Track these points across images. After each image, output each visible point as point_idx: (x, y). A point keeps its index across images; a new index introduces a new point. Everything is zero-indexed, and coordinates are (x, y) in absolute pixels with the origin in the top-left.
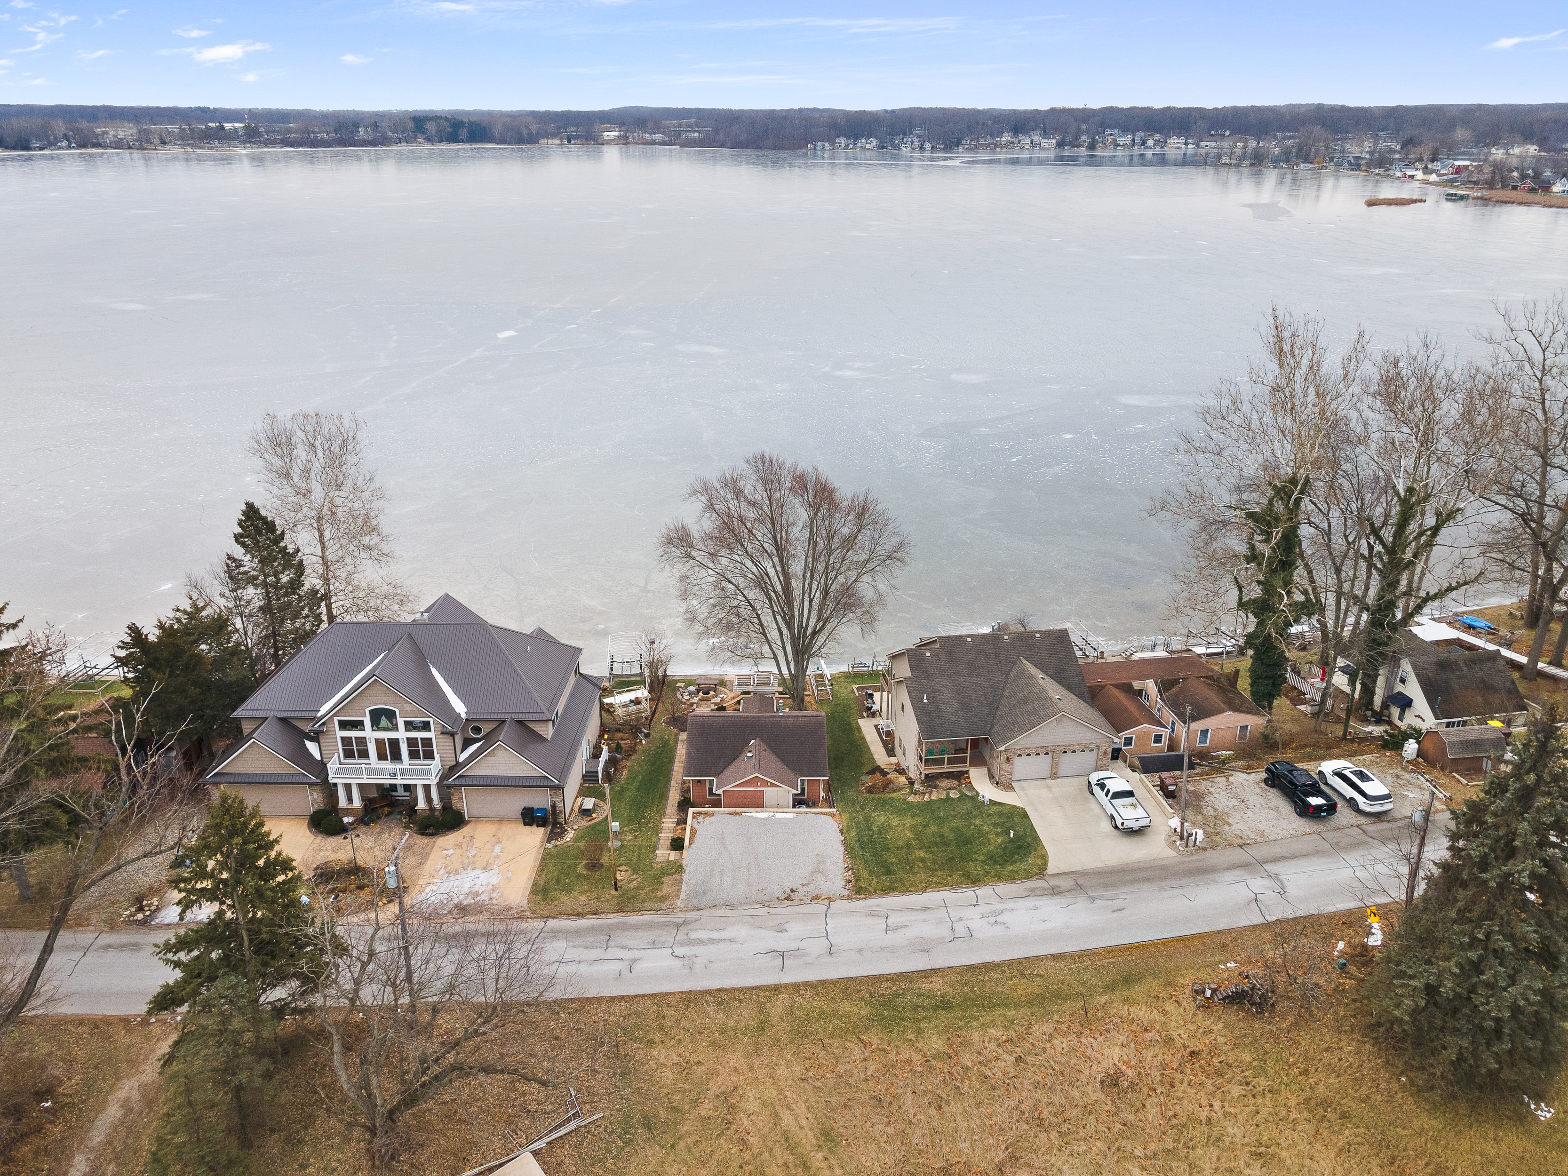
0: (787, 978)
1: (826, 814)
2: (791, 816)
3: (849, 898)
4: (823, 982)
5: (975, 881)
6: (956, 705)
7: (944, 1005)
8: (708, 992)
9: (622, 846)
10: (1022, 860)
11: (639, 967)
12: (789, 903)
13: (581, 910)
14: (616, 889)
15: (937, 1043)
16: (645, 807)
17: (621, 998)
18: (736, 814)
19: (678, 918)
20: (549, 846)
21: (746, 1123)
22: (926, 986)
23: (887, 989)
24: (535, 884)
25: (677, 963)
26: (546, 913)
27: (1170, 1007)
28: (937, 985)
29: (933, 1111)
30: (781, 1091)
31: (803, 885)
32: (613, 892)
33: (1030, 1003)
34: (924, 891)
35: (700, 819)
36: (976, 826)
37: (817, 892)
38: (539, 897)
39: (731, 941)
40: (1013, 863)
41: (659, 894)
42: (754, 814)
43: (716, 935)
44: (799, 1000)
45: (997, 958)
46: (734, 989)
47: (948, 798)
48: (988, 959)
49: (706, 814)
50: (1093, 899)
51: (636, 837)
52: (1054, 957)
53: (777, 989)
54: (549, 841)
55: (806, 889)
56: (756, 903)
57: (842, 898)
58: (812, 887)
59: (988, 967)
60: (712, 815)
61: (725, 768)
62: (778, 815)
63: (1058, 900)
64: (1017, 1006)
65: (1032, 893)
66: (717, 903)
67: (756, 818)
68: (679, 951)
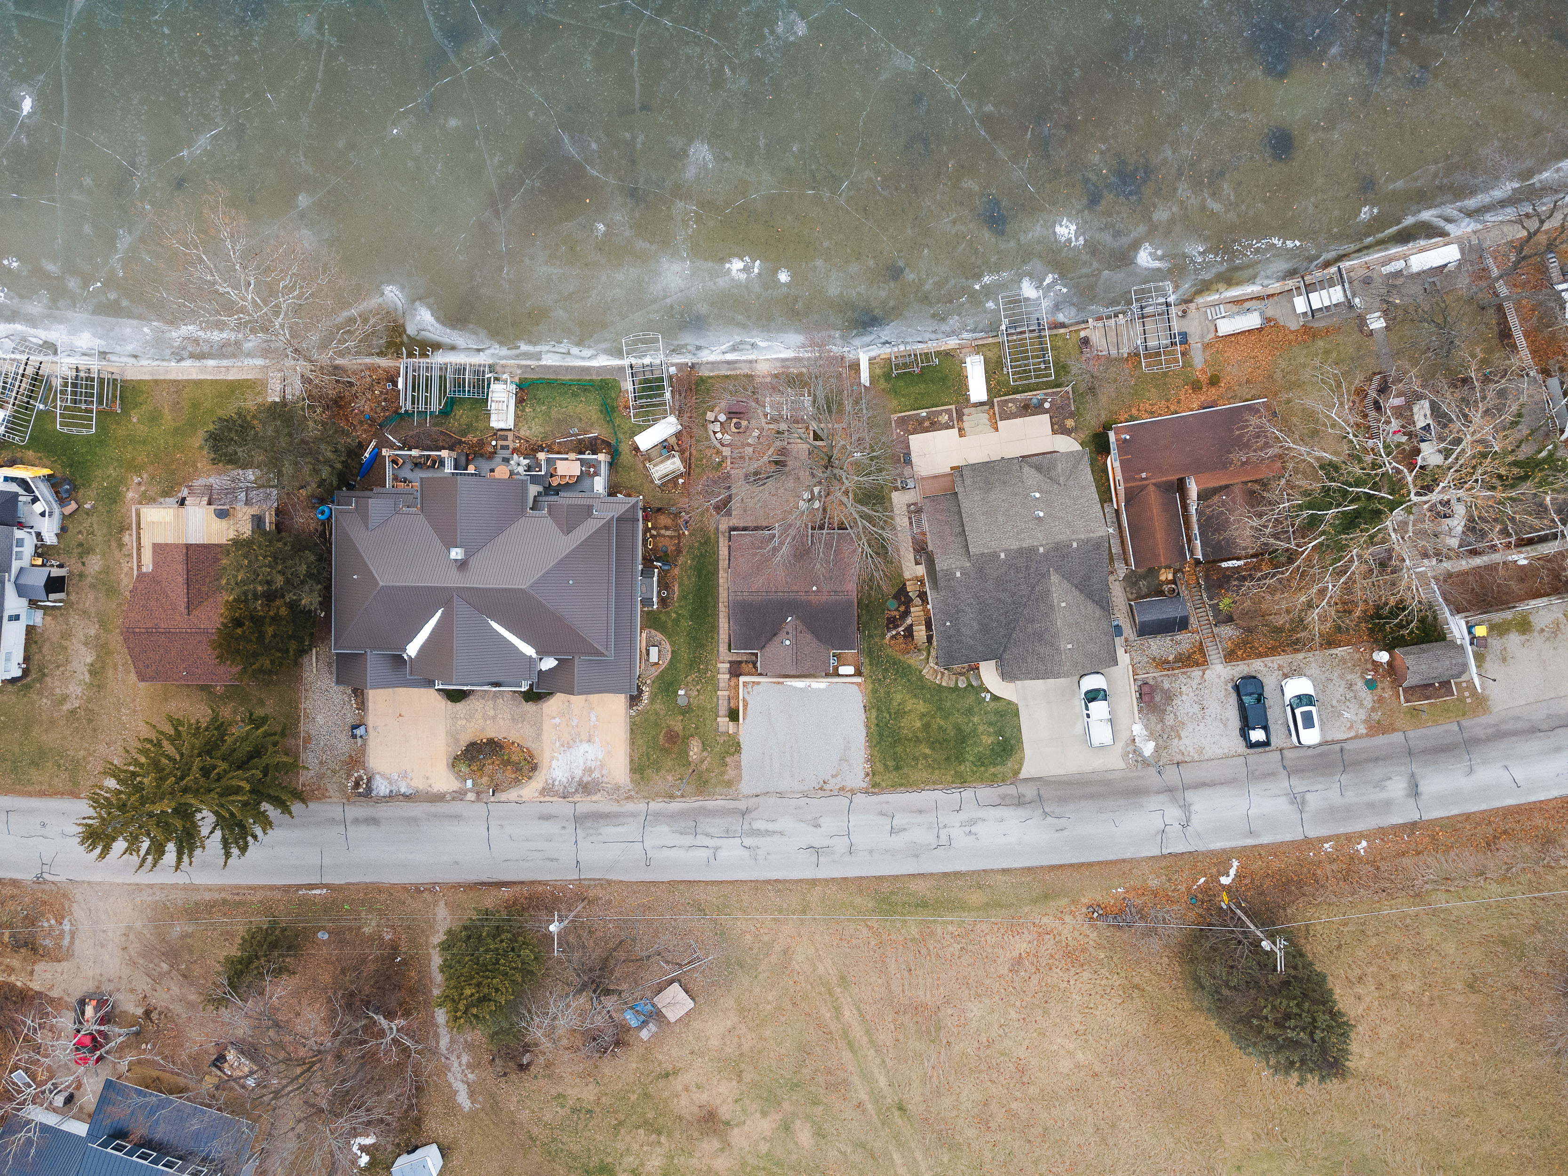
0: (821, 874)
1: (853, 683)
2: (824, 686)
3: (867, 791)
4: (845, 879)
5: (962, 781)
6: (976, 626)
7: (923, 904)
8: (768, 882)
9: (691, 707)
10: (1003, 763)
11: (721, 854)
12: (822, 793)
15: (914, 932)
16: (700, 646)
17: (713, 883)
18: (779, 683)
19: (742, 805)
20: (632, 711)
21: (797, 967)
22: (913, 886)
23: (885, 887)
24: (631, 759)
25: (745, 853)
26: (646, 794)
27: (1068, 919)
28: (920, 888)
29: (906, 973)
30: (817, 950)
31: (833, 776)
33: (978, 909)
34: (923, 788)
35: (749, 688)
37: (843, 783)
38: (637, 775)
39: (781, 833)
40: (995, 765)
42: (793, 684)
43: (771, 827)
44: (828, 892)
45: (964, 868)
46: (785, 881)
47: (956, 686)
48: (958, 868)
49: (754, 683)
50: (1046, 814)
52: (1004, 871)
53: (814, 882)
54: (630, 706)
55: (834, 781)
57: (862, 789)
58: (839, 779)
59: (957, 875)
60: (758, 683)
61: (766, 640)
62: (813, 685)
63: (1021, 812)
64: (970, 910)
65: (1004, 802)
66: (769, 790)
67: (795, 688)
68: (748, 841)
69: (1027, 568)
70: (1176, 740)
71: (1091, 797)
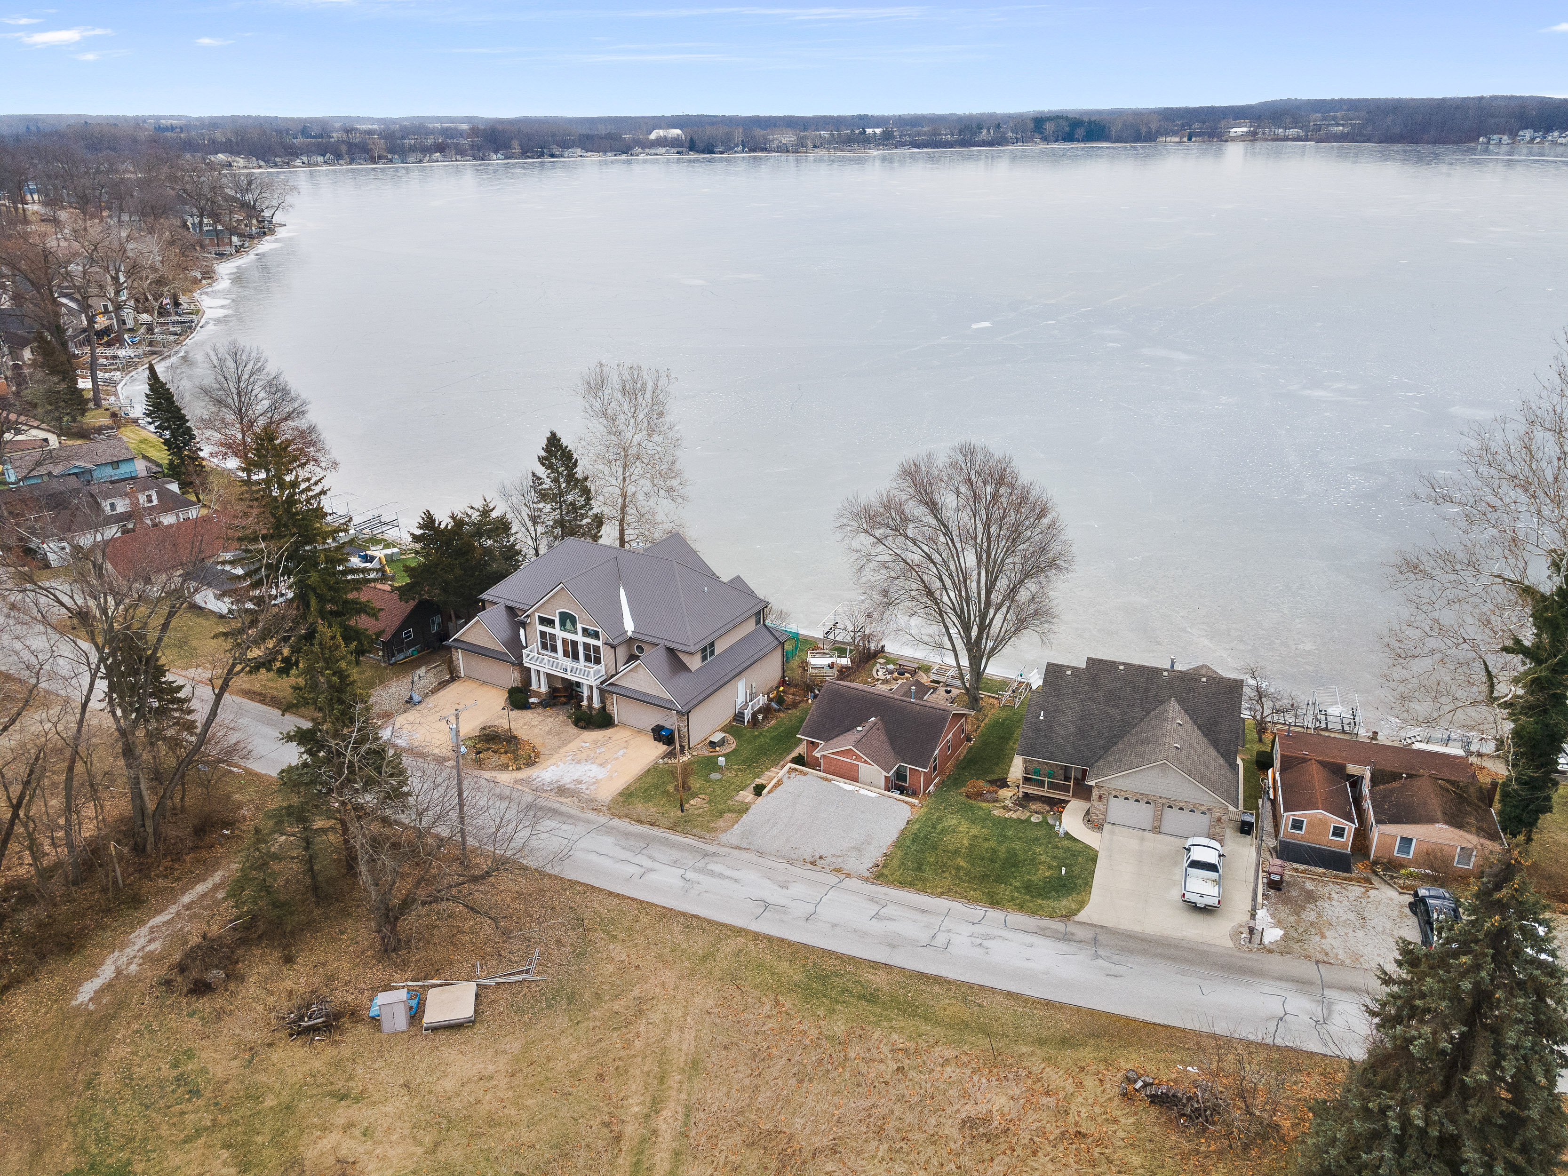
0: (755, 926)
1: (906, 803)
2: (873, 795)
3: (866, 880)
4: (781, 940)
5: (994, 902)
6: (1072, 729)
7: (872, 998)
8: (684, 915)
9: (720, 780)
10: (1055, 899)
11: (651, 876)
12: (811, 867)
13: (643, 818)
14: (682, 811)
15: (839, 1027)
16: (765, 754)
17: (618, 895)
18: (826, 779)
19: (710, 848)
20: (661, 762)
21: (642, 1029)
22: (868, 975)
23: (831, 965)
24: (627, 788)
25: (680, 883)
26: (617, 812)
27: (1090, 1082)
28: (880, 979)
29: (793, 1082)
30: (685, 1015)
31: (834, 856)
32: (679, 812)
33: (949, 1025)
34: (939, 897)
35: (793, 775)
36: (1034, 853)
37: (842, 865)
38: (622, 799)
39: (736, 881)
40: (1045, 898)
41: (713, 825)
42: (842, 785)
43: (728, 872)
44: (751, 947)
45: (951, 975)
46: (706, 920)
47: (1028, 821)
48: (943, 973)
49: (801, 772)
50: (1097, 956)
51: (737, 775)
52: (1009, 995)
53: (740, 932)
54: (663, 758)
55: (834, 859)
56: (781, 857)
57: (861, 878)
58: (840, 860)
59: (938, 980)
60: (806, 774)
61: (837, 736)
62: (862, 791)
63: (1062, 946)
64: (937, 1023)
65: (1042, 932)
66: (751, 847)
67: (841, 788)
68: (690, 875)
69: (1146, 690)
70: (1318, 938)
71: (1173, 959)
